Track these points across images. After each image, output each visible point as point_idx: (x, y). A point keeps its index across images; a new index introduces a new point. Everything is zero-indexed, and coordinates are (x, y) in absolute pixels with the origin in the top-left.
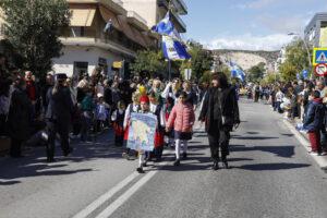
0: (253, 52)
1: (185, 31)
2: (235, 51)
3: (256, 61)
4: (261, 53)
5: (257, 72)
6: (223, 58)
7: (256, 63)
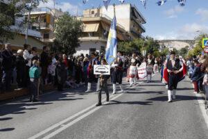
0: (182, 41)
1: (144, 31)
2: (173, 41)
3: (184, 45)
4: (187, 41)
5: (184, 51)
6: (166, 44)
7: (184, 46)
